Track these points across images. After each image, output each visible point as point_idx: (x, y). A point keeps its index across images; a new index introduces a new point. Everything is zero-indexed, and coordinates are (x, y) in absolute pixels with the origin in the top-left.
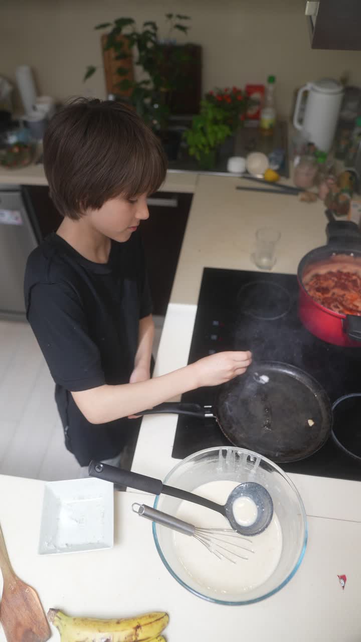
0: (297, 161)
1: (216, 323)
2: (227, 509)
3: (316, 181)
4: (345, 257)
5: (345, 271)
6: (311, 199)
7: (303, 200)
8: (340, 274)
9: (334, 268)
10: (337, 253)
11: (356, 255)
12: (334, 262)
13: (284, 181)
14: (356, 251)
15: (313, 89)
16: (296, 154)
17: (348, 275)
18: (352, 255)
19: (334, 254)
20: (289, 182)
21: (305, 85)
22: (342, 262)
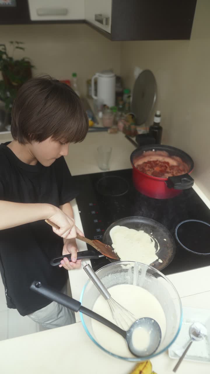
0: (100, 114)
1: (91, 204)
2: (128, 334)
3: (115, 123)
4: (150, 152)
5: (152, 160)
6: (116, 132)
7: (111, 133)
8: (149, 162)
9: (146, 160)
10: (146, 151)
11: (156, 150)
12: (145, 156)
13: (96, 125)
14: (155, 148)
15: (100, 76)
16: (98, 111)
17: (154, 162)
18: (154, 150)
19: (144, 152)
20: (100, 125)
21: (95, 75)
22: (149, 155)
